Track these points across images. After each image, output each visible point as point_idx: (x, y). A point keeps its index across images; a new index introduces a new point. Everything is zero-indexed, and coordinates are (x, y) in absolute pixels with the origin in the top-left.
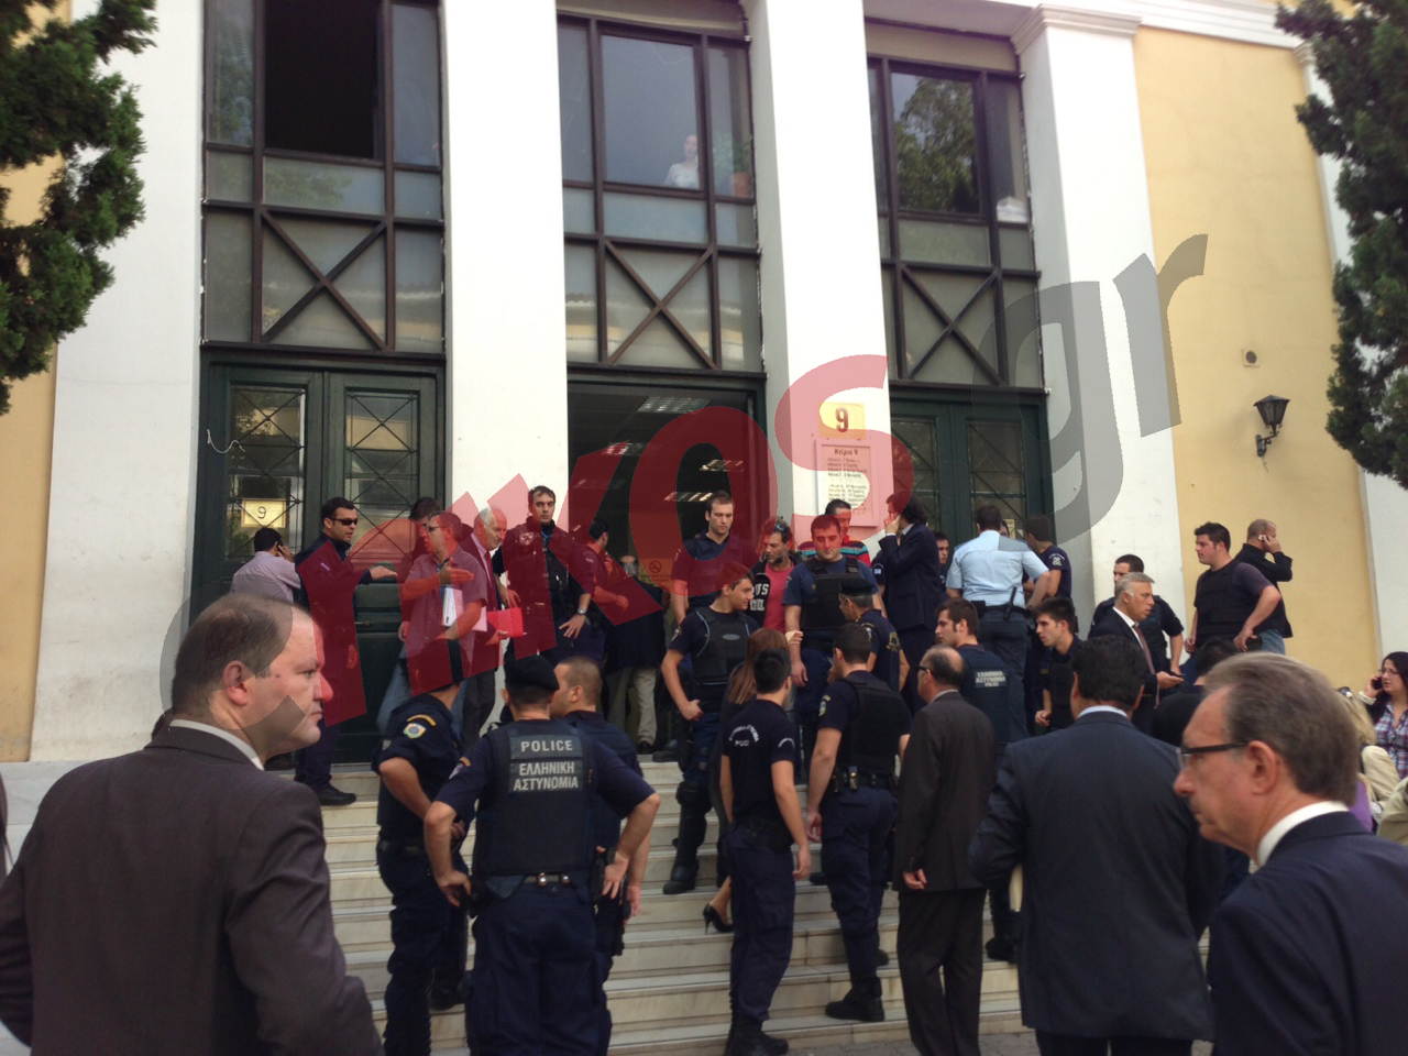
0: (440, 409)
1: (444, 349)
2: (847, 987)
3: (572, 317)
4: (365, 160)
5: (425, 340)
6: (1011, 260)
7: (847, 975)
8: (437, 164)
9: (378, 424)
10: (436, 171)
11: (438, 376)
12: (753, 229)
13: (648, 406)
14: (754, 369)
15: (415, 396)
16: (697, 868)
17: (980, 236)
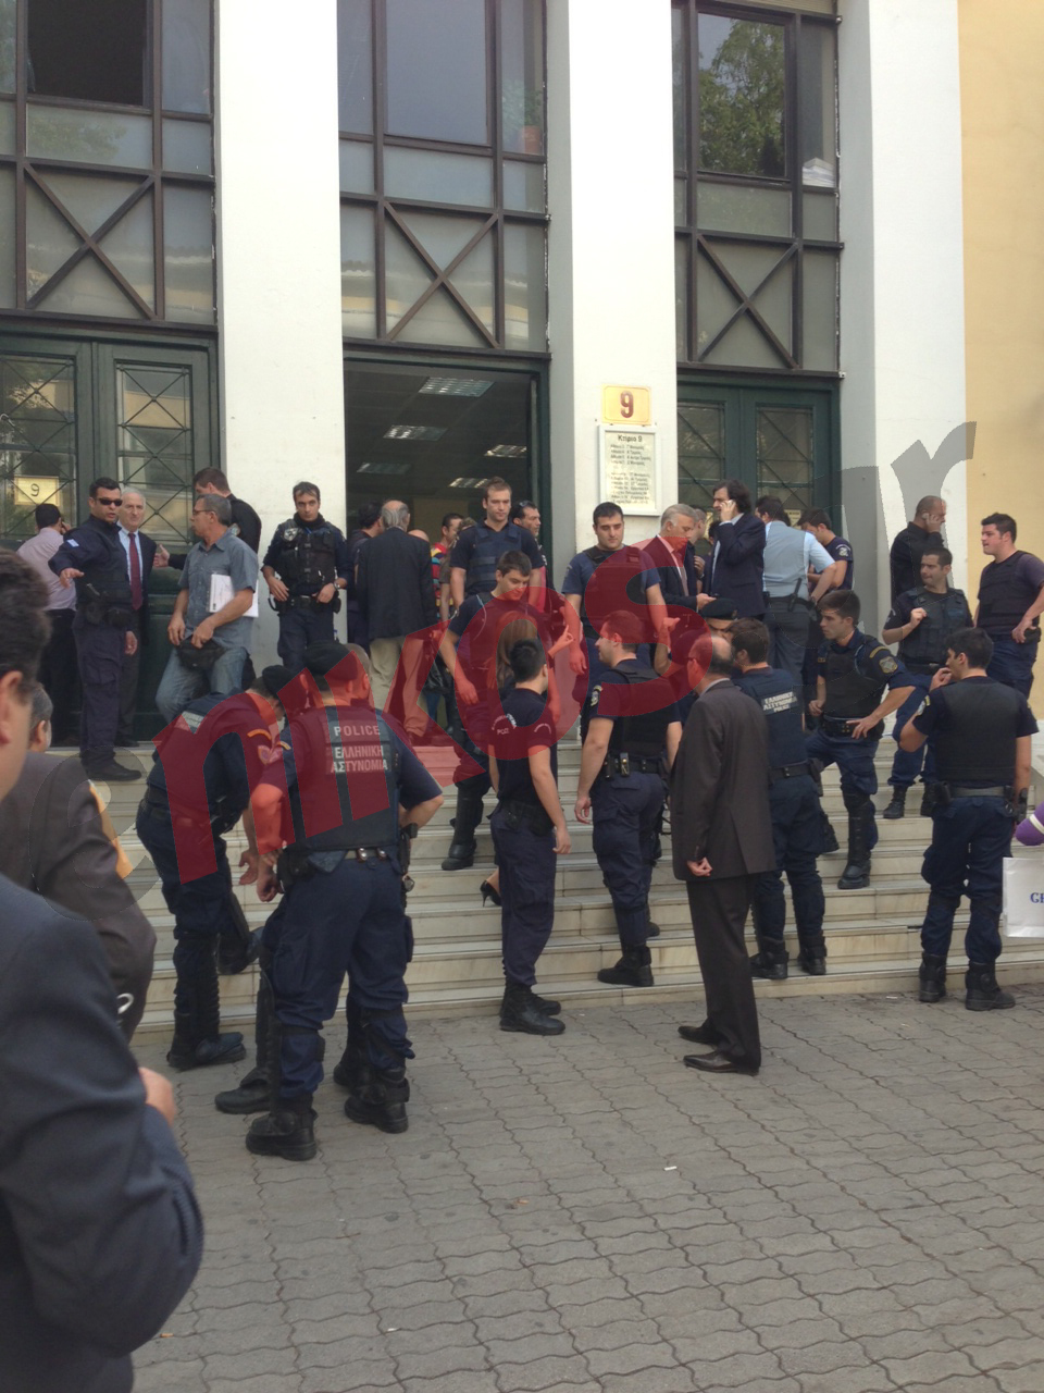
0: (213, 386)
1: (216, 320)
2: (619, 955)
3: (349, 288)
4: (131, 108)
5: (196, 310)
6: (814, 232)
7: (618, 945)
8: (208, 112)
9: (149, 399)
10: (206, 121)
11: (210, 349)
12: (541, 191)
13: (429, 388)
14: (539, 349)
15: (187, 371)
16: (475, 846)
17: (782, 201)
